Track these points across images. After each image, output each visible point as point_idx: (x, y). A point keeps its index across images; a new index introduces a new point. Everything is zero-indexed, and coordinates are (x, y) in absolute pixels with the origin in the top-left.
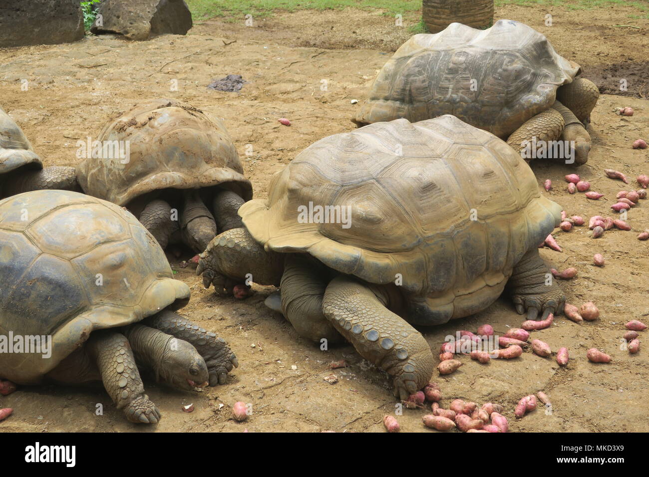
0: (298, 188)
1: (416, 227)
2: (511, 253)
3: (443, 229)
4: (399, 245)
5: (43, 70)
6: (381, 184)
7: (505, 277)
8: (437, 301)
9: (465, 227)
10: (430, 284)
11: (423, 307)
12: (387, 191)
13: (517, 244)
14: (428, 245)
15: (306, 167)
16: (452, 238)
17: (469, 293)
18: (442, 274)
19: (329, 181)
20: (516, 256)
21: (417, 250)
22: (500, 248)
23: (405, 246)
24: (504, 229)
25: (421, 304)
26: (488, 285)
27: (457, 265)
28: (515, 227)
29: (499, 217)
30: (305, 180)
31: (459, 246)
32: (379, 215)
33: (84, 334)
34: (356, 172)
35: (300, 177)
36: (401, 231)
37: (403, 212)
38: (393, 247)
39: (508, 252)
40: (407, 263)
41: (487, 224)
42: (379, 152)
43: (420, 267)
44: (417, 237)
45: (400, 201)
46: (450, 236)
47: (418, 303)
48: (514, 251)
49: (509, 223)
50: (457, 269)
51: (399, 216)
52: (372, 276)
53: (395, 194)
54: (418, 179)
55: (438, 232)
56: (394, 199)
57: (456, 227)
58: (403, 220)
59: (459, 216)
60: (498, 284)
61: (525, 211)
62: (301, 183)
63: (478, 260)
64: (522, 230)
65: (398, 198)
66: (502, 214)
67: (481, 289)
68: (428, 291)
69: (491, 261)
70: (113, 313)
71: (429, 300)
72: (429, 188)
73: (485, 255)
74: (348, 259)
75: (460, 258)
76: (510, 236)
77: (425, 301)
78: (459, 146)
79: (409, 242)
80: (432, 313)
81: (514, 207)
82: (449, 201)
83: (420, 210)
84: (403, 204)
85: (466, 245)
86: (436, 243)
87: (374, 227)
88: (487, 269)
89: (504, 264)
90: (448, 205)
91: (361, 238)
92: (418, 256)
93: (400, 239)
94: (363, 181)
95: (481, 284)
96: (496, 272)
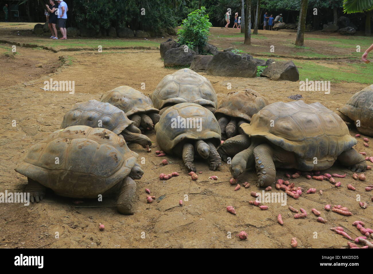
0: (263, 117)
1: (303, 133)
2: (337, 151)
3: (313, 136)
4: (297, 139)
5: (236, 84)
6: (293, 118)
7: (334, 159)
8: (309, 162)
9: (322, 137)
10: (307, 155)
11: (303, 163)
12: (295, 120)
13: (340, 148)
14: (307, 140)
15: (266, 110)
16: (316, 140)
17: (321, 162)
18: (311, 152)
19: (274, 115)
20: (339, 152)
21: (304, 141)
22: (333, 148)
23: (299, 139)
24: (335, 141)
25: (303, 162)
26: (328, 161)
27: (317, 150)
28: (340, 142)
29: (334, 136)
30: (266, 114)
31: (319, 143)
32: (291, 128)
33: (182, 138)
34: (284, 114)
35: (264, 113)
36: (298, 134)
37: (300, 128)
38: (295, 139)
39: (336, 150)
40: (299, 146)
41: (329, 138)
42: (292, 109)
43: (304, 148)
44: (304, 137)
45: (299, 124)
46: (316, 139)
47: (302, 162)
48: (338, 150)
49: (337, 139)
50: (317, 152)
51: (298, 129)
52: (286, 148)
53: (297, 122)
54: (306, 118)
55: (311, 137)
56: (297, 123)
57: (318, 136)
58: (299, 131)
59: (319, 133)
60: (331, 161)
61: (344, 137)
62: (264, 115)
63: (325, 150)
64: (342, 143)
65: (298, 123)
66: (335, 136)
67: (325, 161)
68: (306, 157)
69: (330, 152)
70: (192, 135)
71: (306, 161)
72: (309, 121)
73: (328, 149)
74: (279, 141)
75: (318, 148)
76: (337, 144)
77: (304, 161)
78: (321, 111)
79: (301, 138)
80: (306, 166)
81: (340, 135)
82: (316, 127)
83: (306, 128)
84: (300, 125)
85: (321, 143)
86: (310, 140)
87: (289, 131)
88: (328, 154)
89: (334, 154)
90: (316, 128)
91: (284, 135)
92: (303, 144)
93: (298, 137)
94: (286, 116)
95: (325, 159)
96: (331, 156)
